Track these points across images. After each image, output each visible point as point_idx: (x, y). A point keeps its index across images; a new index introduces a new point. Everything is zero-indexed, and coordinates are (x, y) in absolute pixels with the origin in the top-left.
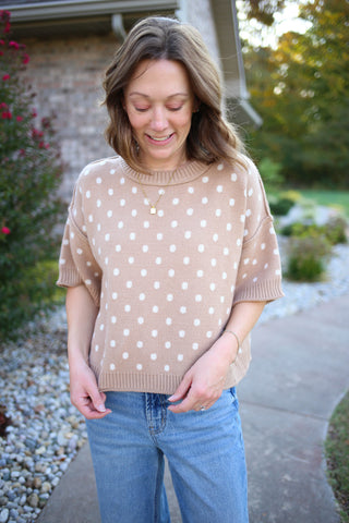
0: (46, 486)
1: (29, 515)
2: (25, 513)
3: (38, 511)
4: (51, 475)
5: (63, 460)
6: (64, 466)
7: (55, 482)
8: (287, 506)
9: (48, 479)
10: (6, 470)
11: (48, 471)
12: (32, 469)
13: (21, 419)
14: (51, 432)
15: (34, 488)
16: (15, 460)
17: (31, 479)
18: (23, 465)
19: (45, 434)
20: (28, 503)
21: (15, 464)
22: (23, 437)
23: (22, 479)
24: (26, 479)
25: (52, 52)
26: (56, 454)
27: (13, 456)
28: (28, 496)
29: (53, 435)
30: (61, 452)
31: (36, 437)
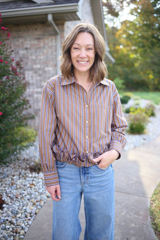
0: (22, 232)
4: (24, 227)
5: (29, 220)
6: (30, 222)
7: (26, 230)
9: (23, 229)
10: (4, 225)
11: (23, 225)
12: (15, 224)
13: (9, 200)
14: (23, 206)
15: (16, 233)
16: (7, 220)
17: (15, 229)
18: (11, 223)
19: (21, 207)
21: (7, 222)
22: (11, 209)
23: (11, 229)
24: (13, 229)
25: (20, 31)
26: (26, 217)
27: (6, 218)
28: (14, 237)
29: (24, 208)
30: (28, 216)
31: (17, 209)
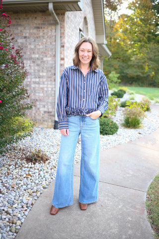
0: (19, 223)
1: (11, 236)
2: (9, 235)
3: (15, 234)
4: (21, 217)
5: (26, 210)
6: (26, 213)
7: (23, 220)
8: (130, 232)
9: (19, 219)
11: (19, 215)
12: (12, 215)
13: (5, 190)
14: (20, 196)
15: (13, 223)
16: (4, 210)
17: (12, 219)
18: (7, 213)
19: (17, 198)
20: (10, 231)
21: (3, 212)
22: (7, 199)
23: (7, 219)
24: (9, 219)
26: (22, 207)
27: (2, 208)
28: (10, 227)
29: (21, 198)
30: (25, 206)
31: (13, 199)
